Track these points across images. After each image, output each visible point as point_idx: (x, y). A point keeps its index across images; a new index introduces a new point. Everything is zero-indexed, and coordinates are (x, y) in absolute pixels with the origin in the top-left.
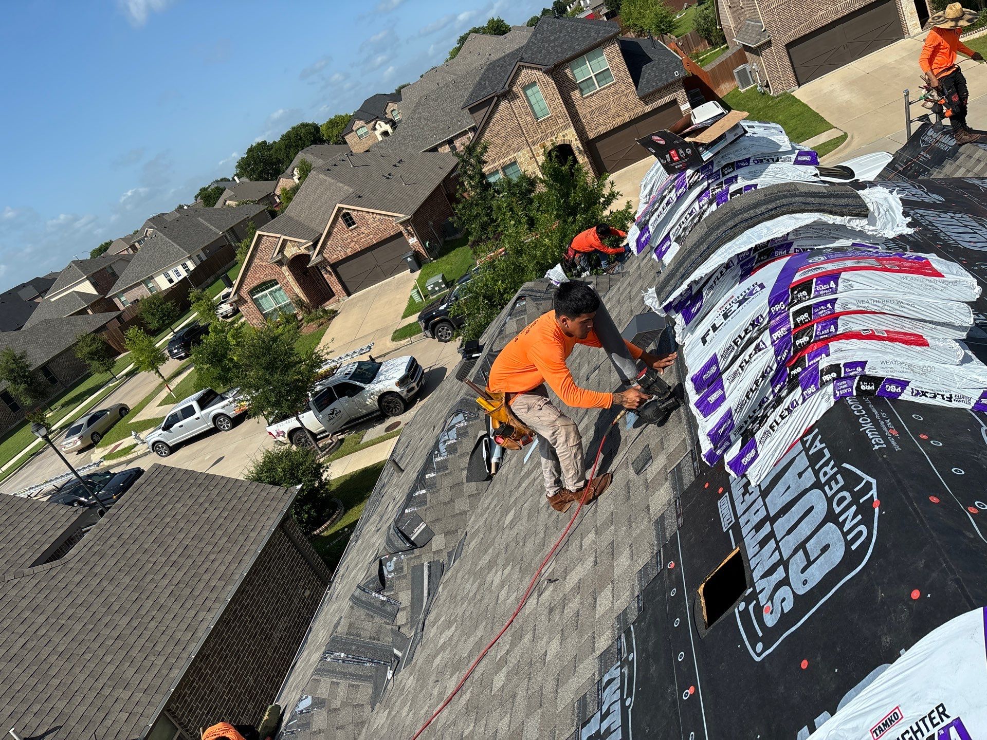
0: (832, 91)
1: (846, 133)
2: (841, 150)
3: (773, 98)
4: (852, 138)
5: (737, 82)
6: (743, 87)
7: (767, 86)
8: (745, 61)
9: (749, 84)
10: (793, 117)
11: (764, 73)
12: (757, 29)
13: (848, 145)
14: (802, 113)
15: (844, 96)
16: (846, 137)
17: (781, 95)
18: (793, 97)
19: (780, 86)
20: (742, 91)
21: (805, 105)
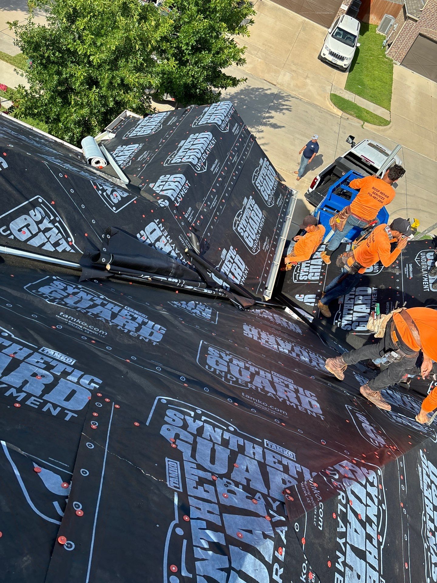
0: (409, 87)
1: (390, 121)
2: (378, 131)
3: (384, 56)
4: (390, 127)
5: (380, 23)
6: (379, 30)
7: (389, 45)
8: (395, 16)
9: (383, 32)
10: (381, 80)
11: (395, 36)
12: (419, 5)
13: (384, 131)
14: (387, 83)
15: (411, 98)
16: (389, 124)
17: (389, 59)
18: (393, 68)
19: (394, 54)
20: (378, 32)
21: (392, 79)
